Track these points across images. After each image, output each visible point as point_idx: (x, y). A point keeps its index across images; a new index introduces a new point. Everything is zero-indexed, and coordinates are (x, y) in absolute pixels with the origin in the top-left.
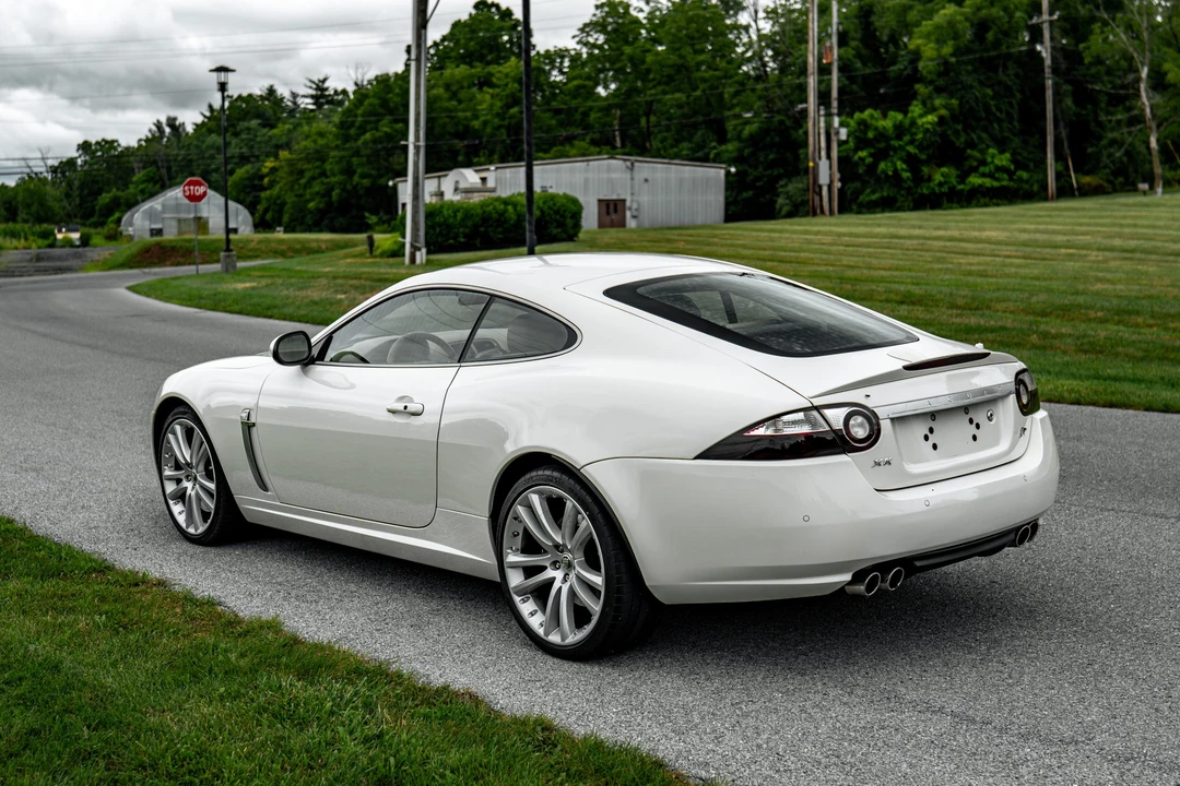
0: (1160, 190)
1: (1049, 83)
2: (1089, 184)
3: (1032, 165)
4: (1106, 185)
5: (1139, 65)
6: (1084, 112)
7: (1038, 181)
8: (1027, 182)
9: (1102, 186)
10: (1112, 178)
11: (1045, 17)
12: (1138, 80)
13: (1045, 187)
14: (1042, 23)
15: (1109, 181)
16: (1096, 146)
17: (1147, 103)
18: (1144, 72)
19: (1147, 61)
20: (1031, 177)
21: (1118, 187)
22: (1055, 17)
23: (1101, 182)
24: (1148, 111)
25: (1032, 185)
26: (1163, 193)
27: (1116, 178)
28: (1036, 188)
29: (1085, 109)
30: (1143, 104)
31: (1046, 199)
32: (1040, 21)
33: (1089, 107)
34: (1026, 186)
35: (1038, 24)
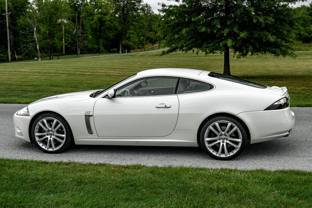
0: (40, 59)
1: (8, 31)
2: (19, 58)
3: (3, 53)
4: (24, 58)
5: (34, 27)
6: (15, 39)
7: (6, 57)
8: (3, 57)
9: (22, 58)
10: (25, 56)
11: (7, 13)
12: (33, 30)
13: (8, 58)
14: (6, 15)
15: (24, 57)
16: (20, 48)
17: (36, 37)
18: (35, 29)
19: (36, 26)
20: (4, 56)
21: (27, 59)
22: (10, 13)
23: (22, 57)
24: (36, 39)
25: (4, 58)
26: (41, 60)
27: (26, 56)
28: (5, 59)
29: (16, 38)
30: (35, 37)
31: (8, 62)
32: (5, 14)
33: (17, 37)
34: (3, 58)
35: (4, 15)
